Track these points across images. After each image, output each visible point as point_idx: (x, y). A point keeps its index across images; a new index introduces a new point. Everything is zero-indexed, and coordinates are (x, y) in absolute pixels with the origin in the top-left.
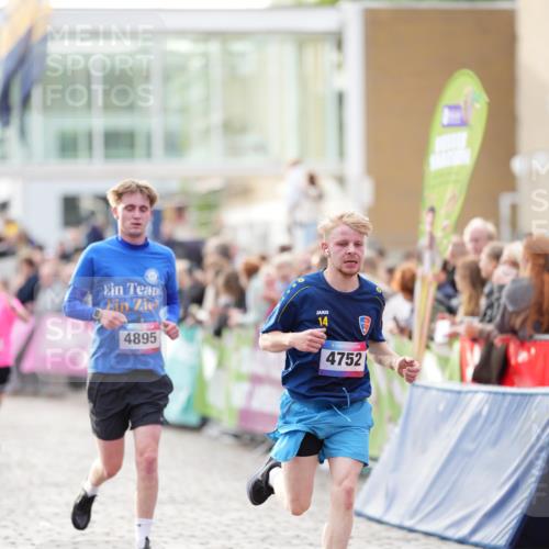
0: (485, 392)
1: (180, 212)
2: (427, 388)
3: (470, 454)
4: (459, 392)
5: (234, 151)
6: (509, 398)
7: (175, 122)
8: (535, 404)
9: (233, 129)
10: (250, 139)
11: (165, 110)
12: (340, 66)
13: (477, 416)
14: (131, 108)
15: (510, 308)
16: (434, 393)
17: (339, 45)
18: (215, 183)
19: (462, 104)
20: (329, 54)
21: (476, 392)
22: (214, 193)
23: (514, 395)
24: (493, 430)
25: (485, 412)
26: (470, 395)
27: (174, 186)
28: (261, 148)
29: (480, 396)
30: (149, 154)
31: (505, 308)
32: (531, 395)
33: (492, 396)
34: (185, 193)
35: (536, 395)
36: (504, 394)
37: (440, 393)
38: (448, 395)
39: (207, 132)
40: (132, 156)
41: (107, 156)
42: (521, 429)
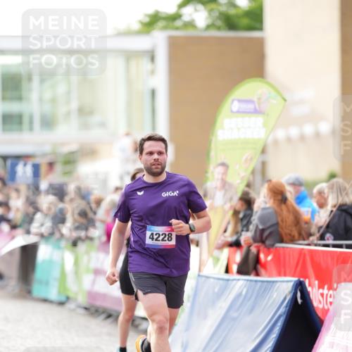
0: (245, 280)
1: (51, 165)
2: (207, 277)
3: (234, 319)
4: (228, 280)
5: (85, 126)
6: (259, 284)
7: (47, 108)
8: (276, 287)
9: (84, 112)
10: (96, 119)
11: (41, 100)
12: (153, 72)
13: (239, 295)
14: (20, 99)
15: (261, 227)
16: (212, 280)
17: (153, 59)
18: (73, 147)
19: (255, 100)
20: (146, 65)
21: (239, 280)
22: (72, 153)
23: (263, 282)
24: (249, 304)
25: (244, 293)
26: (235, 282)
27: (48, 149)
28: (103, 125)
29: (241, 283)
30: (31, 129)
31: (257, 227)
32: (273, 282)
33: (248, 282)
34: (54, 153)
35: (277, 282)
36: (256, 281)
37: (216, 281)
38: (221, 282)
39: (68, 114)
40: (21, 130)
41: (4, 130)
42: (267, 304)
